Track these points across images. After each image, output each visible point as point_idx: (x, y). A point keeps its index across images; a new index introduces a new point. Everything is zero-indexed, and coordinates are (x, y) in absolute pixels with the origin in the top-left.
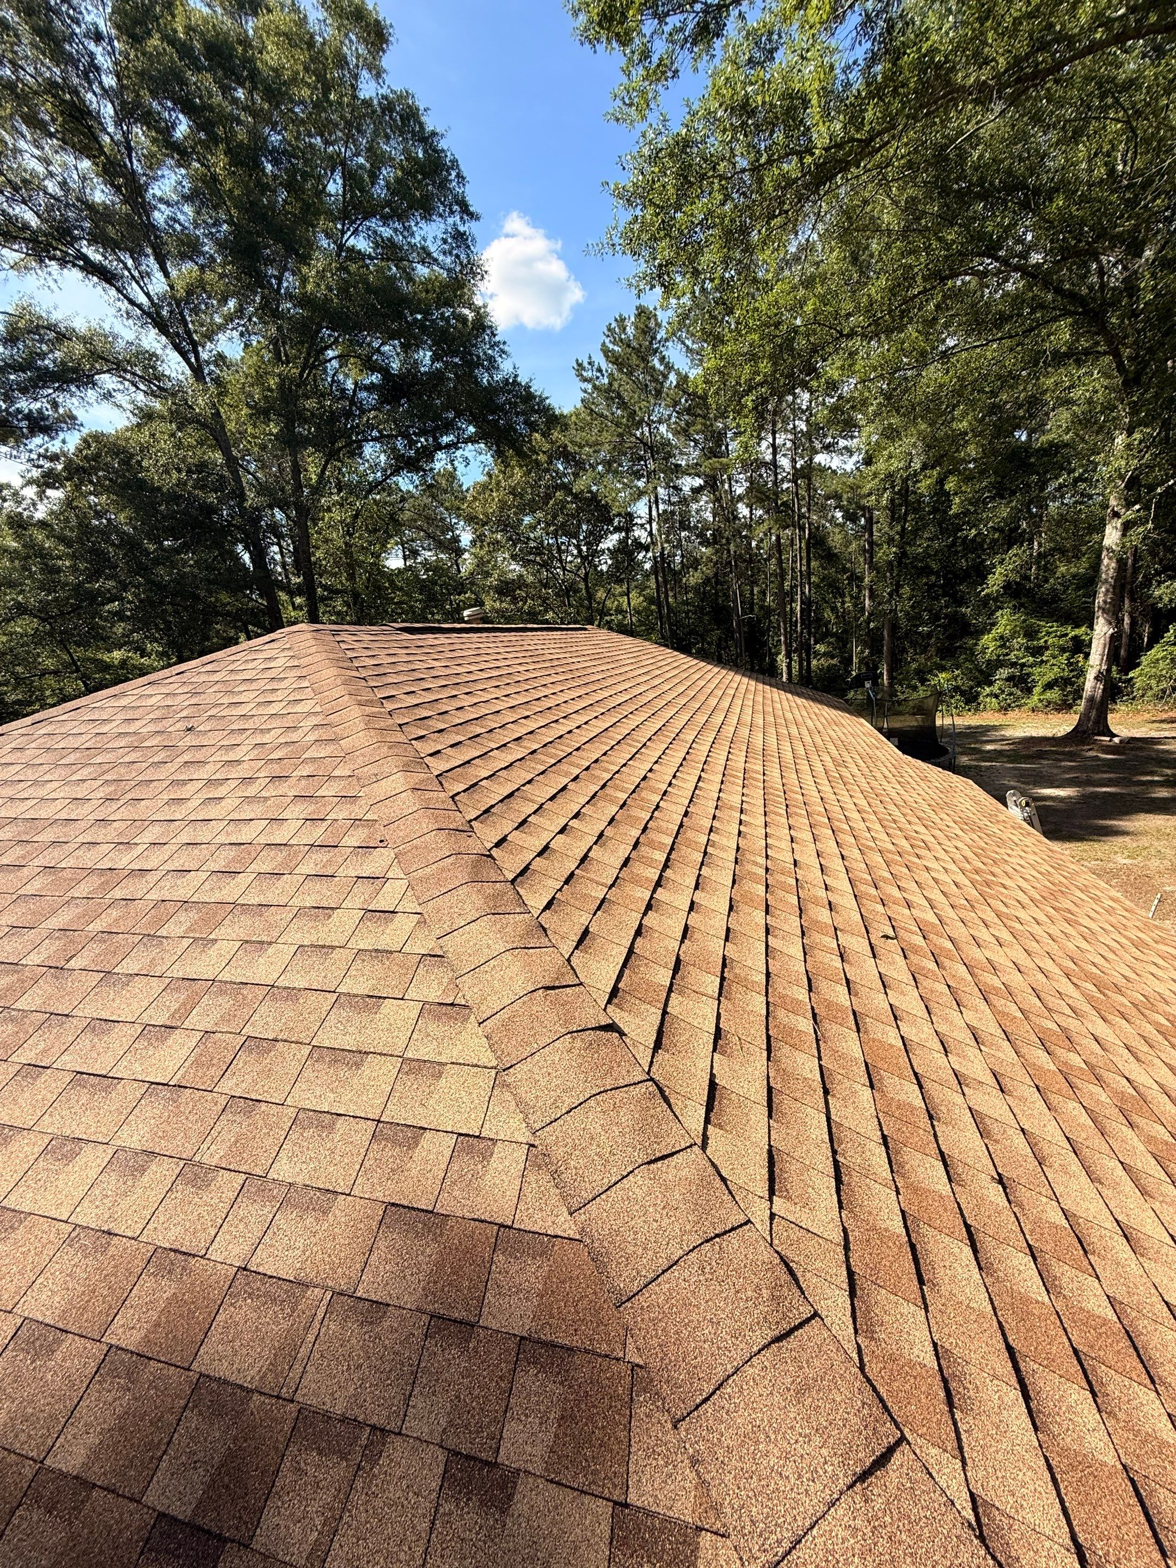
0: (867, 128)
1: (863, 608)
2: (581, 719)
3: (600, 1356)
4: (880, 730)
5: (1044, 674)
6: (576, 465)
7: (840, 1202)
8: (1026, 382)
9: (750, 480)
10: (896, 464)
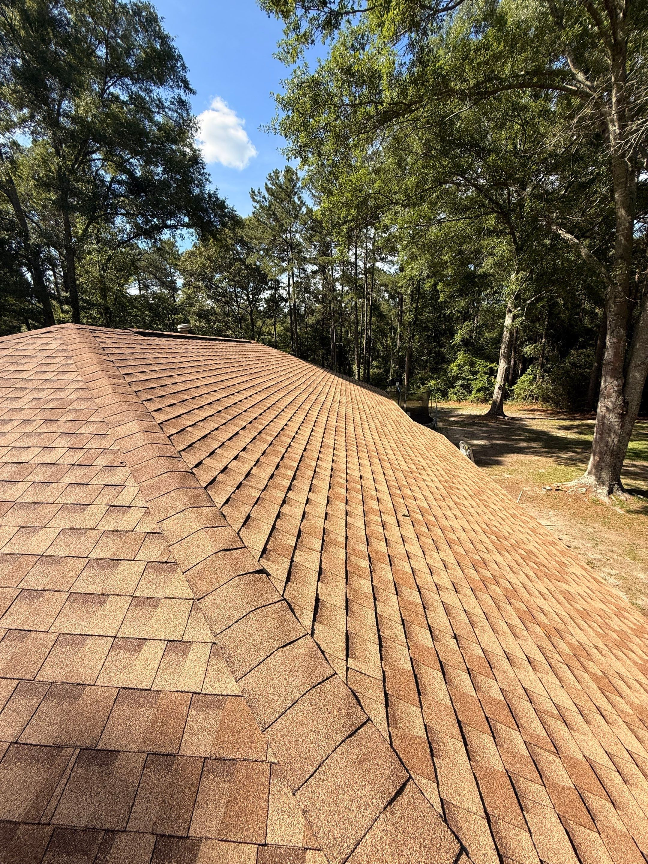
0: (409, 98)
1: (396, 344)
2: (248, 394)
3: (252, 761)
4: (402, 408)
5: (477, 384)
6: (248, 249)
7: (381, 657)
8: (475, 242)
9: (343, 270)
10: (415, 273)
